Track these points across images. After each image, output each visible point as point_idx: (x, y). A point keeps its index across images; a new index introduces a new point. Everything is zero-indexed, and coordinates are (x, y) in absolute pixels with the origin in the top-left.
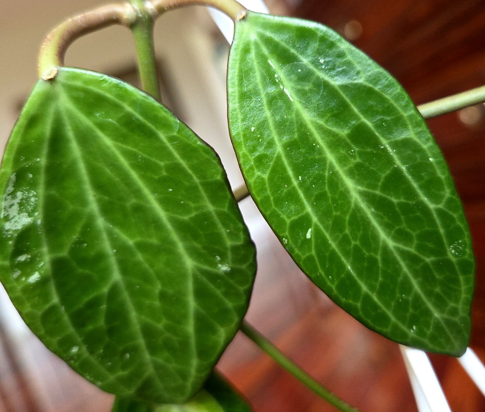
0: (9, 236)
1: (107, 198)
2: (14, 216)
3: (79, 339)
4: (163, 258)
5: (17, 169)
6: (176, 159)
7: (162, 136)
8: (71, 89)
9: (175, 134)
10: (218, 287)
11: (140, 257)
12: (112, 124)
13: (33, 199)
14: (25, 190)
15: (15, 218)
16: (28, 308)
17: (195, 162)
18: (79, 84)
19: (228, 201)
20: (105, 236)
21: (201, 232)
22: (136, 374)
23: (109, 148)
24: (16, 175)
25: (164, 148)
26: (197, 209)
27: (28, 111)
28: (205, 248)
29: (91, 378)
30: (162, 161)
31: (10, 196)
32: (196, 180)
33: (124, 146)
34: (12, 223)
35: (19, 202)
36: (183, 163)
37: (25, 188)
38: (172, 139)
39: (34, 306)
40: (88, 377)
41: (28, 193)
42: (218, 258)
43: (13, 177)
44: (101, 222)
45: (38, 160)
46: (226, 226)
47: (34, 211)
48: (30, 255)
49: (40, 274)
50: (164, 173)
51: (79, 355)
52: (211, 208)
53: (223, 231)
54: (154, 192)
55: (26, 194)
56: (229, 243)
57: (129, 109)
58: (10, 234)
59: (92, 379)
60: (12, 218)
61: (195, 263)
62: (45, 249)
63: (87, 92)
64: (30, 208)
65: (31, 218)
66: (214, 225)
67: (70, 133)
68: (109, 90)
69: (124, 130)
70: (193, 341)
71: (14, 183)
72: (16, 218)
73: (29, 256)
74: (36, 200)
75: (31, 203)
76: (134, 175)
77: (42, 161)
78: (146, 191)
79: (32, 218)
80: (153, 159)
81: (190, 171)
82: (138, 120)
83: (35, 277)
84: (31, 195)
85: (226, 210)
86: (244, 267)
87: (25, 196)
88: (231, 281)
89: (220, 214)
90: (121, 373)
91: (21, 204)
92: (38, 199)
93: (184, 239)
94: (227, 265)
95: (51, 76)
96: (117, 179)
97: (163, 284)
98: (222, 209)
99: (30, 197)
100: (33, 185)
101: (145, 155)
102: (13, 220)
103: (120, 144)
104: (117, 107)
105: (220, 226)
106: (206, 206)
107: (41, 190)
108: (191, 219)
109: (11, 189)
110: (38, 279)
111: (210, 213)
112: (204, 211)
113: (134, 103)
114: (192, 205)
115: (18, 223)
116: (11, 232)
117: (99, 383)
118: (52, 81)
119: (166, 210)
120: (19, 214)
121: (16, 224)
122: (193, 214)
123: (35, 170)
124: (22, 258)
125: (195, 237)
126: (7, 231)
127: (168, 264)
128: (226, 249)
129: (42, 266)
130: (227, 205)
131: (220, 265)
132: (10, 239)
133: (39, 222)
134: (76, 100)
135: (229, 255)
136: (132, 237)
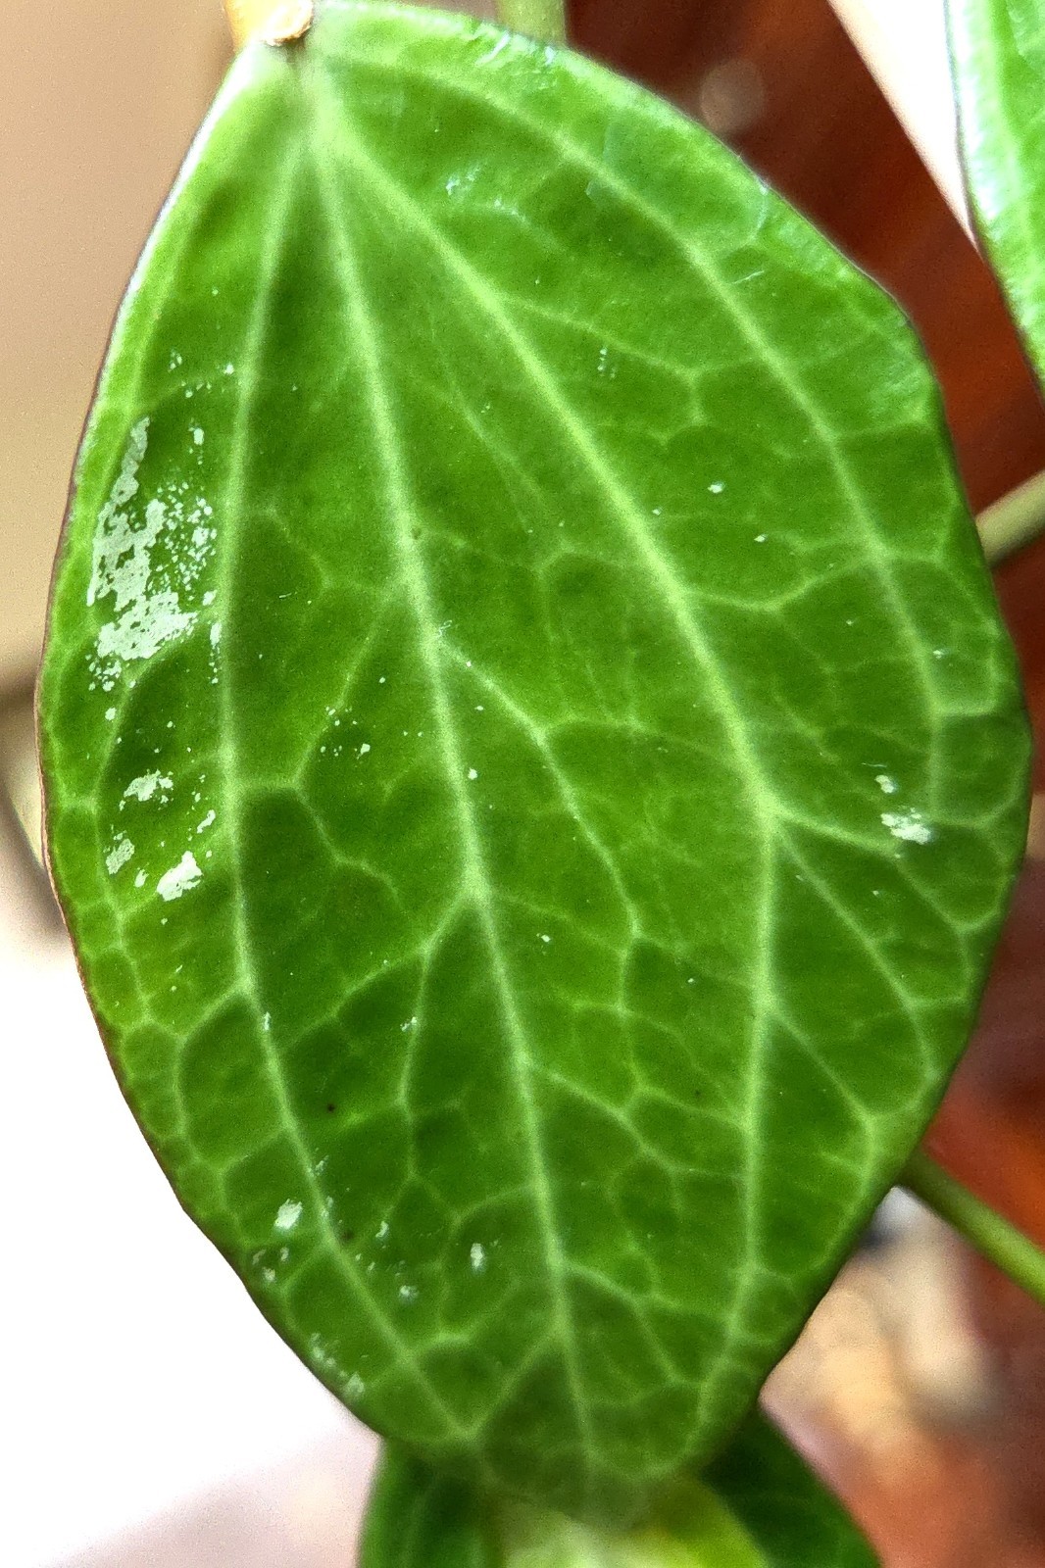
0: (108, 687)
1: (459, 543)
2: (132, 603)
3: (311, 1170)
4: (661, 798)
5: (154, 404)
6: (747, 348)
7: (700, 254)
8: (359, 80)
9: (751, 239)
10: (873, 923)
11: (570, 798)
12: (505, 219)
13: (200, 536)
14: (175, 494)
15: (135, 609)
16: (142, 1017)
17: (829, 352)
18: (388, 58)
19: (946, 519)
20: (442, 708)
21: (828, 669)
22: (502, 1346)
23: (487, 323)
24: (148, 429)
25: (703, 306)
26: (818, 562)
27: (205, 169)
28: (836, 739)
29: (328, 1355)
30: (689, 363)
31: (124, 516)
32: (825, 431)
33: (547, 312)
34: (121, 631)
35: (151, 545)
36: (777, 363)
37: (173, 489)
38: (736, 263)
39: (165, 1006)
40: (318, 1354)
41: (185, 512)
42: (887, 784)
43: (140, 436)
44: (433, 646)
45: (230, 369)
46: (932, 629)
47: (200, 586)
48: (171, 778)
49: (201, 862)
50: (697, 417)
51: (299, 1245)
52: (877, 551)
53: (920, 654)
54: (648, 502)
55: (178, 513)
56: (940, 707)
57: (572, 150)
58: (111, 678)
59: (331, 1362)
60: (124, 610)
61: (789, 814)
62: (227, 754)
63: (417, 90)
64: (189, 573)
65: (187, 616)
66: (882, 628)
67: (346, 267)
68: (503, 80)
69: (549, 243)
70: (751, 1177)
71: (141, 463)
72: (138, 611)
73: (167, 783)
74: (209, 541)
75: (191, 553)
76: (579, 433)
77: (244, 376)
78: (621, 500)
79: (194, 615)
80: (655, 361)
81: (802, 398)
82: (605, 194)
83: (180, 878)
84: (194, 518)
85: (937, 557)
86: (983, 822)
87: (174, 518)
88: (928, 893)
89: (912, 577)
90: (447, 1337)
91: (157, 554)
92: (219, 534)
93: (756, 701)
94: (918, 816)
95: (294, 31)
96: (506, 457)
97: (654, 919)
98: (921, 557)
99: (190, 529)
100: (207, 476)
101: (623, 346)
102: (126, 620)
103: (530, 306)
104: (526, 145)
105: (909, 632)
106: (857, 550)
107: (232, 497)
108: (791, 610)
109: (129, 485)
110: (190, 886)
111: (871, 574)
112: (851, 566)
113: (595, 125)
114: (801, 545)
115: (143, 631)
116: (116, 670)
117: (356, 1384)
118: (294, 46)
119: (694, 577)
120: (148, 594)
121: (136, 636)
122: (806, 585)
123: (215, 411)
124: (144, 788)
125: (803, 690)
126: (104, 663)
127: (676, 827)
128: (924, 736)
129: (208, 829)
130: (942, 536)
131: (888, 819)
132: (111, 698)
133: (216, 635)
134: (377, 127)
135: (936, 765)
136: (545, 710)
